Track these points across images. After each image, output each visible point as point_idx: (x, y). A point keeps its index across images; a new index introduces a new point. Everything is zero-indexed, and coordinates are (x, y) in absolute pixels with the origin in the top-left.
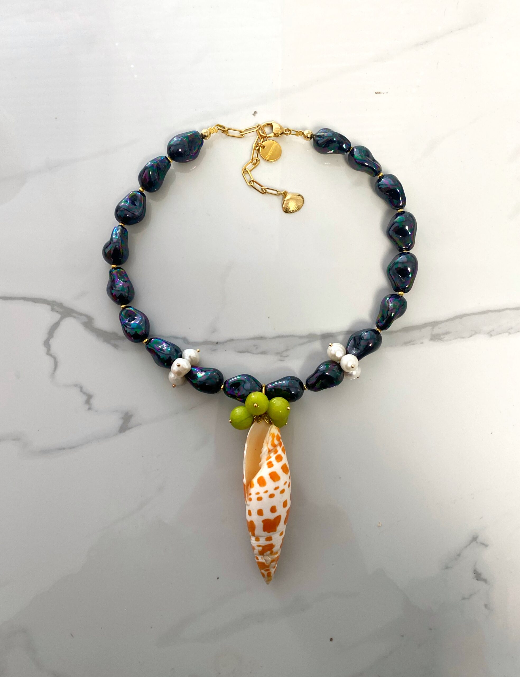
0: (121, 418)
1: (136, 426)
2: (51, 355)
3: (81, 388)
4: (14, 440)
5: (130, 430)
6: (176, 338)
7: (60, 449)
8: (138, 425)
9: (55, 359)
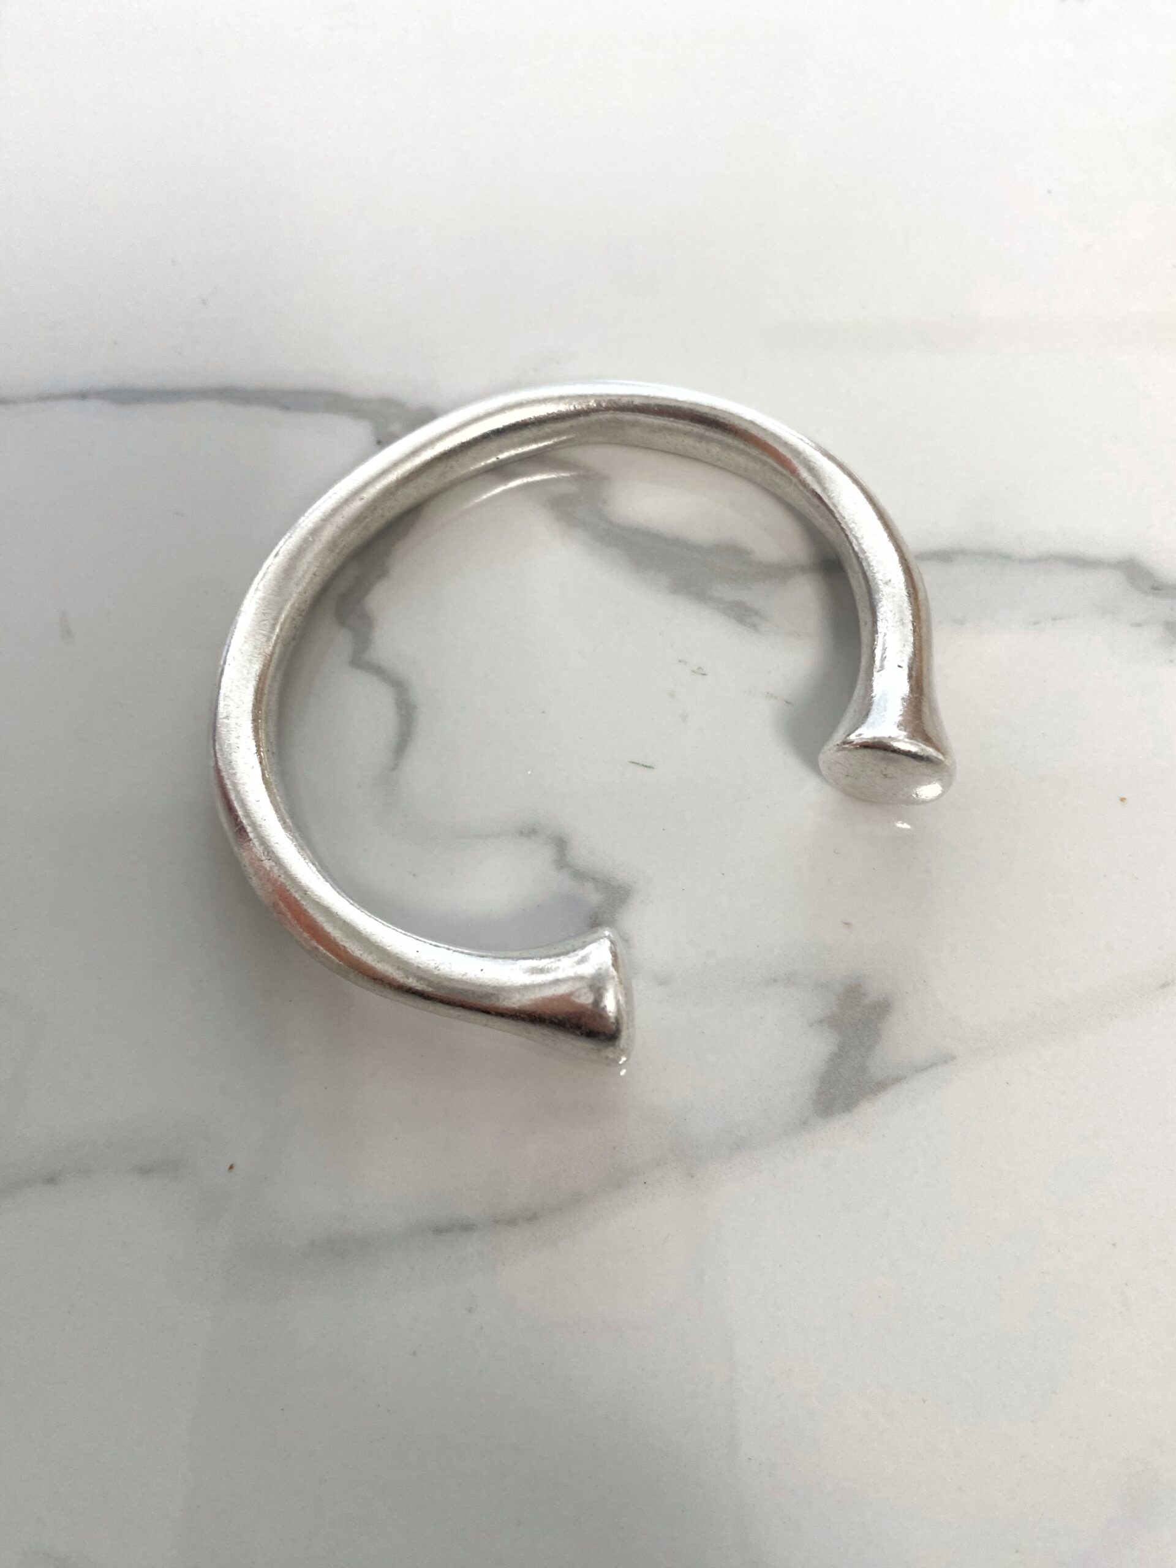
0: (821, 1021)
1: (920, 1069)
2: (379, 671)
3: (561, 845)
4: (145, 1171)
5: (887, 1098)
6: (1080, 562)
7: (438, 1230)
8: (934, 1065)
9: (399, 687)
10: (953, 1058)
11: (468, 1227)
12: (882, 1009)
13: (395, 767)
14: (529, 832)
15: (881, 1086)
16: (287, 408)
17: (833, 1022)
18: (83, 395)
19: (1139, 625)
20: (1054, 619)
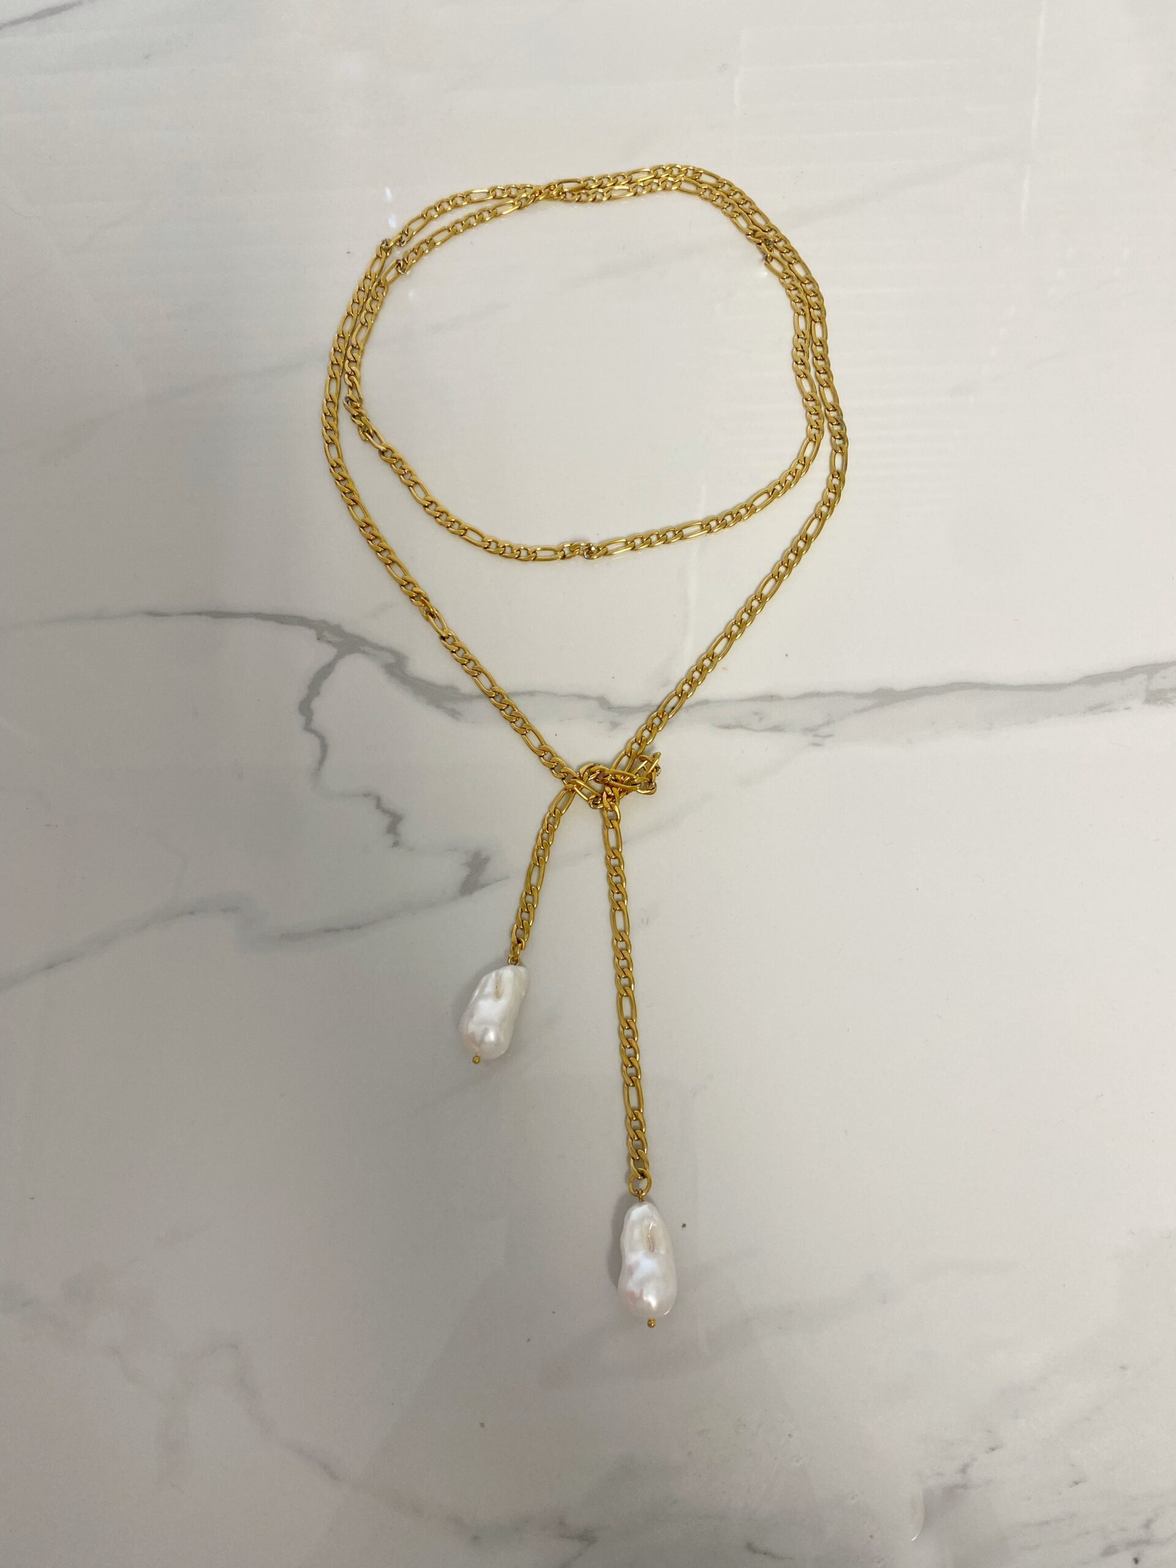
0: (464, 865)
1: (497, 881)
2: (314, 732)
3: (379, 800)
4: (225, 911)
5: (483, 890)
6: (583, 697)
7: (328, 931)
8: (501, 880)
9: (322, 739)
10: (507, 877)
11: (337, 930)
12: (487, 860)
13: (319, 770)
14: (366, 795)
15: (483, 886)
16: (282, 623)
17: (469, 865)
18: (200, 614)
19: (601, 722)
20: (569, 719)
